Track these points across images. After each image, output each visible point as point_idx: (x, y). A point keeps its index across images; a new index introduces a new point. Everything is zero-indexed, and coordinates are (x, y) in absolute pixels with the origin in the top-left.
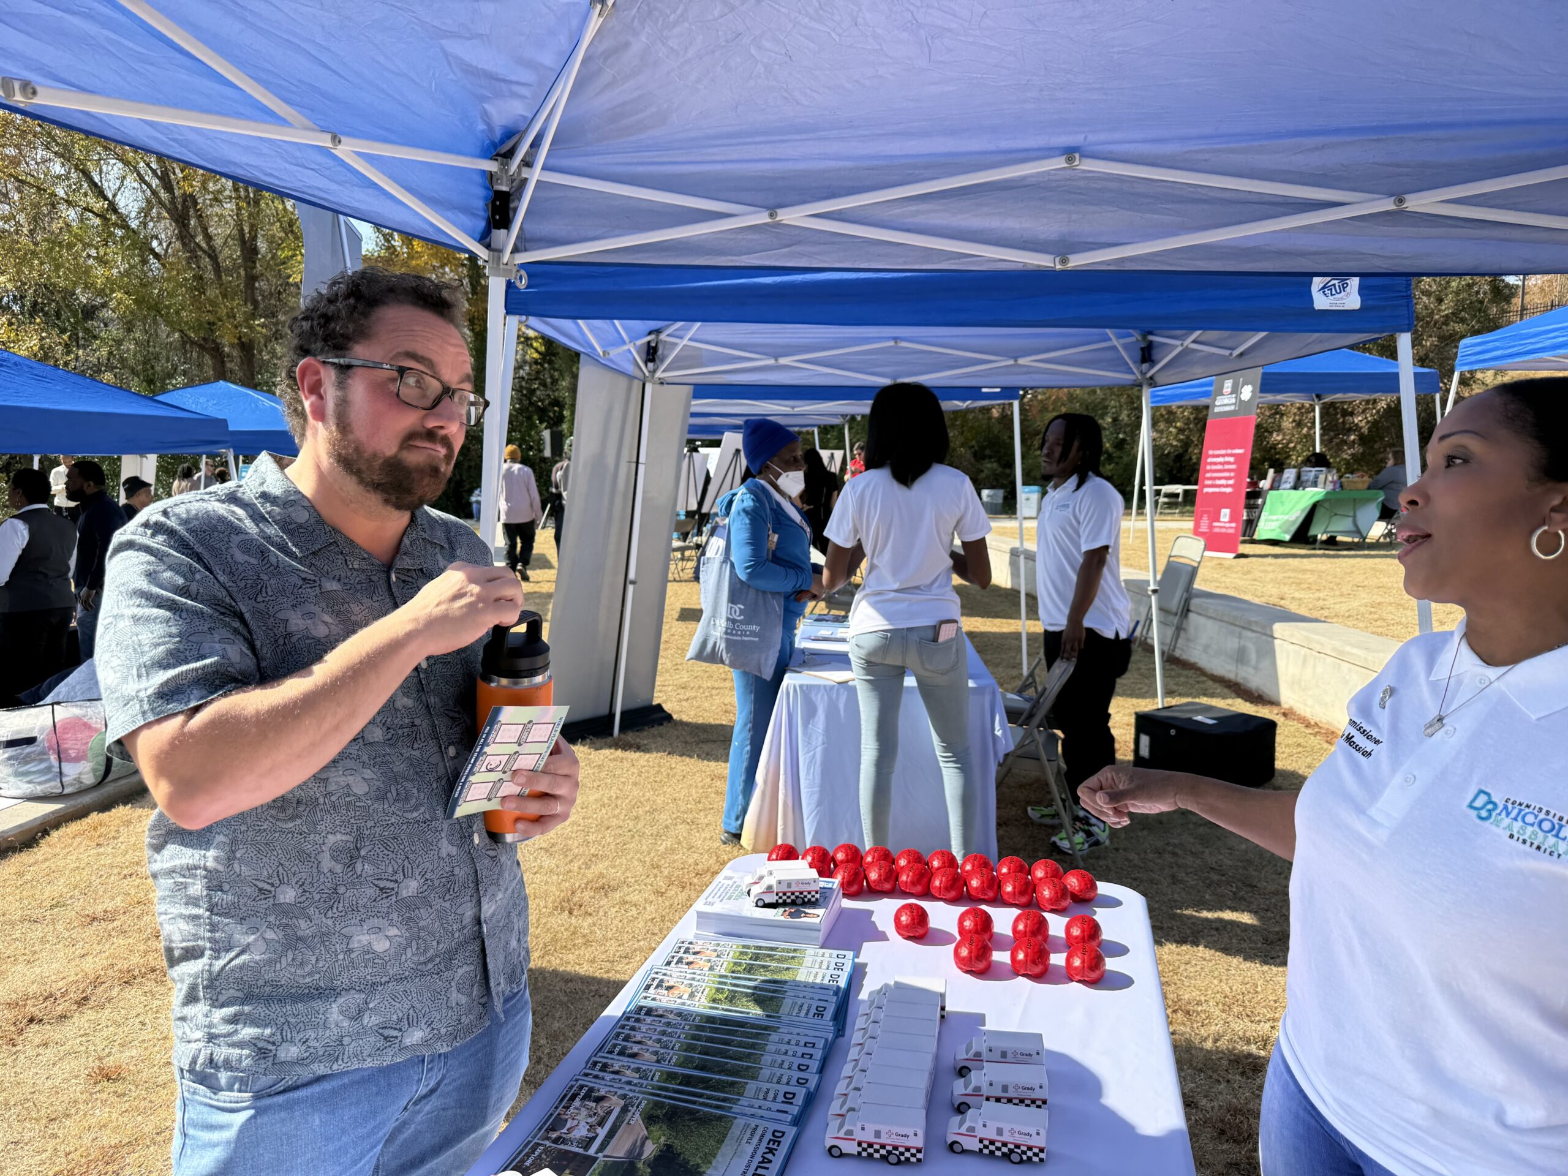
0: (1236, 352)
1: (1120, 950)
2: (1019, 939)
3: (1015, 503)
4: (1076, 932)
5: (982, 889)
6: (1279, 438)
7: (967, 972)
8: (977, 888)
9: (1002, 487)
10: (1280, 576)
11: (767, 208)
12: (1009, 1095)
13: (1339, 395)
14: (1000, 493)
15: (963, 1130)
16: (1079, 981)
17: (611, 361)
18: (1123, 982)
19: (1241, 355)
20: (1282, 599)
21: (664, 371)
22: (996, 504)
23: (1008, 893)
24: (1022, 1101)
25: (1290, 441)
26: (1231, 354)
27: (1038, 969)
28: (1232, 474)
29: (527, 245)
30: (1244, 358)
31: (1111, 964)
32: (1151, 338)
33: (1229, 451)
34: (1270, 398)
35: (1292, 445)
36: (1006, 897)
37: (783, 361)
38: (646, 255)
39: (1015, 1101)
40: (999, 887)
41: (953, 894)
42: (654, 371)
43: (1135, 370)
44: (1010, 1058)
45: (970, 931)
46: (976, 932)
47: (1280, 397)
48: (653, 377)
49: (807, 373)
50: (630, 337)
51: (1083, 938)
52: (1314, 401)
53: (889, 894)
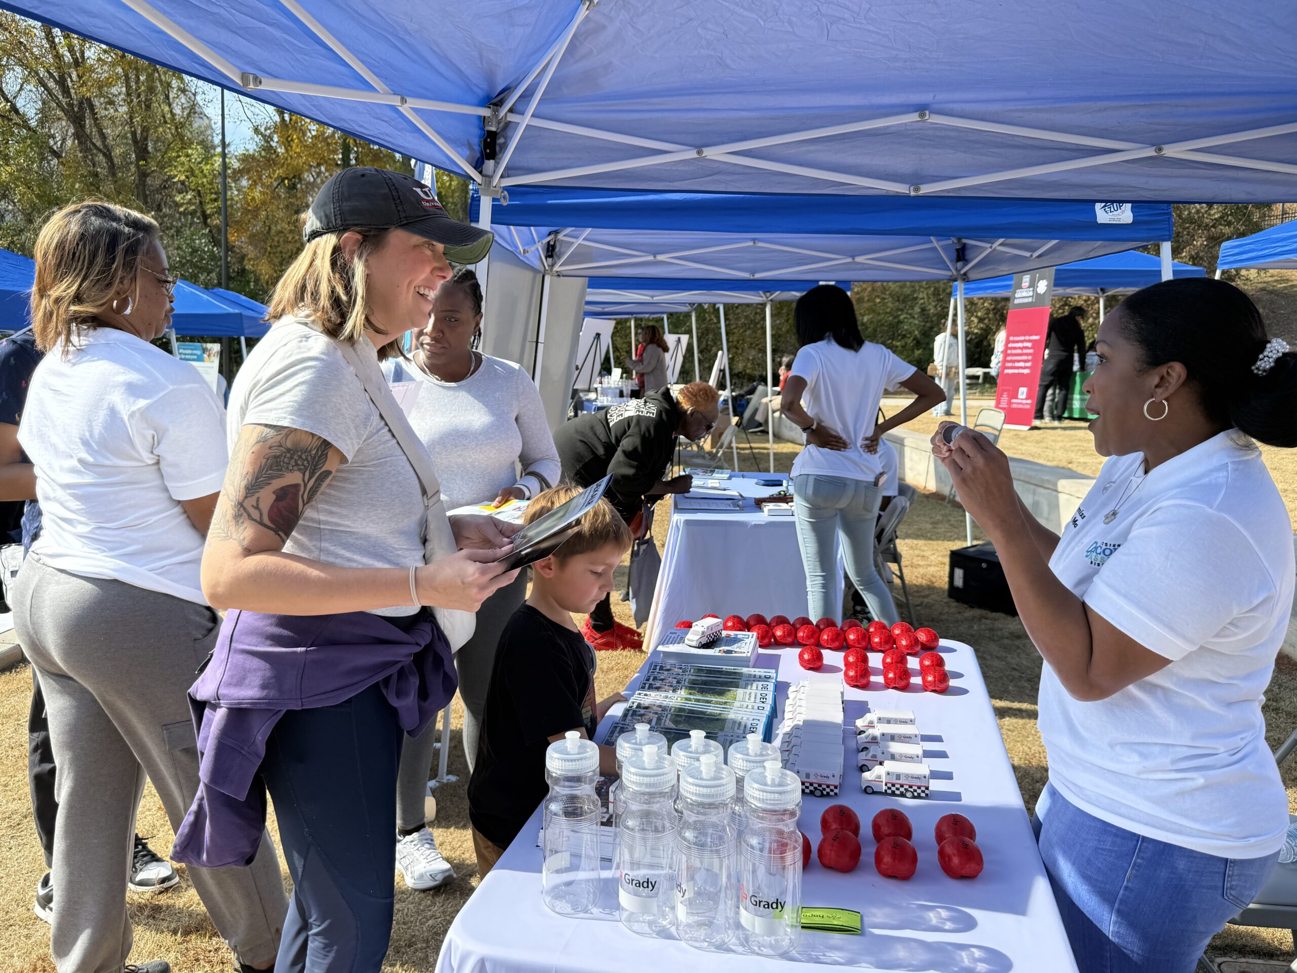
0: (1036, 254)
1: (959, 675)
2: (888, 669)
4: (927, 665)
5: (857, 641)
7: (853, 686)
8: (854, 641)
10: (1068, 445)
11: (695, 146)
13: (1121, 289)
16: (933, 691)
17: (526, 257)
18: (962, 691)
19: (1039, 256)
20: (1070, 463)
21: (560, 266)
23: (876, 643)
26: (1031, 256)
27: (903, 685)
28: (1030, 358)
29: (510, 172)
30: (1041, 259)
31: (954, 682)
32: (964, 241)
33: (1027, 338)
34: (1061, 291)
36: (874, 647)
37: (660, 258)
40: (870, 640)
41: (837, 644)
42: (553, 265)
43: (951, 267)
45: (853, 665)
46: (858, 665)
47: (1069, 291)
48: (552, 270)
49: (679, 268)
50: (538, 239)
51: (933, 668)
52: (1101, 294)
53: (791, 645)
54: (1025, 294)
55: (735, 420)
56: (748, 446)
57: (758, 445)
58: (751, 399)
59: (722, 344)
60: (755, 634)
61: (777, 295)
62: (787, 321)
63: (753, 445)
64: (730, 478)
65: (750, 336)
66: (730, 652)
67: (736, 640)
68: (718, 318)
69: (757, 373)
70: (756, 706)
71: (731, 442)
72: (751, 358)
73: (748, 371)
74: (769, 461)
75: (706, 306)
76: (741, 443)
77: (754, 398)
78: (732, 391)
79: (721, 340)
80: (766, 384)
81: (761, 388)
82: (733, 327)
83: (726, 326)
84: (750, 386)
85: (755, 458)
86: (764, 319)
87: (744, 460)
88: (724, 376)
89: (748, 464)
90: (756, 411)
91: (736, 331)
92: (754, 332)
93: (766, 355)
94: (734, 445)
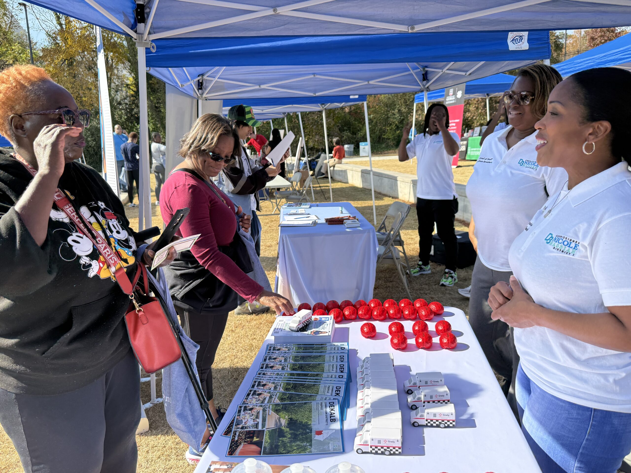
0: (468, 73)
1: (461, 334)
2: (416, 334)
3: (359, 151)
4: (440, 328)
5: (395, 314)
6: (469, 115)
7: (397, 349)
8: (393, 314)
9: (352, 143)
11: (272, 7)
12: (433, 399)
13: (497, 94)
14: (352, 146)
15: (418, 416)
16: (446, 349)
17: (184, 89)
18: (465, 347)
19: (470, 74)
21: (207, 94)
22: (351, 151)
23: (407, 314)
24: (439, 401)
25: (474, 116)
26: (466, 74)
27: (428, 345)
29: (155, 30)
30: (471, 76)
31: (459, 340)
32: (426, 69)
33: (453, 121)
34: (467, 96)
35: (474, 118)
36: (406, 316)
37: (263, 87)
38: (214, 33)
39: (436, 402)
40: (402, 312)
41: (383, 317)
42: (202, 94)
43: (420, 84)
44: (429, 383)
45: (395, 332)
46: (398, 332)
47: (471, 96)
48: (202, 97)
49: (274, 92)
50: (191, 78)
51: (444, 330)
52: (487, 96)
53: (355, 320)
54: (451, 99)
55: (311, 173)
56: (318, 185)
57: (323, 185)
58: (318, 161)
59: (301, 134)
60: (332, 316)
61: (329, 106)
62: (334, 119)
63: (321, 185)
64: (310, 207)
65: (315, 129)
66: (318, 332)
67: (321, 323)
68: (298, 120)
69: (320, 147)
70: (338, 375)
71: (310, 185)
72: (317, 140)
73: (316, 147)
74: (330, 193)
75: (291, 114)
76: (315, 184)
77: (320, 160)
78: (308, 157)
79: (301, 131)
80: (325, 153)
81: (323, 155)
82: (307, 124)
83: (303, 124)
84: (317, 155)
85: (322, 192)
86: (322, 119)
87: (317, 193)
88: (304, 150)
89: (319, 195)
90: (321, 167)
91: (308, 126)
92: (317, 126)
93: (324, 138)
94: (311, 186)
